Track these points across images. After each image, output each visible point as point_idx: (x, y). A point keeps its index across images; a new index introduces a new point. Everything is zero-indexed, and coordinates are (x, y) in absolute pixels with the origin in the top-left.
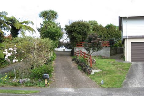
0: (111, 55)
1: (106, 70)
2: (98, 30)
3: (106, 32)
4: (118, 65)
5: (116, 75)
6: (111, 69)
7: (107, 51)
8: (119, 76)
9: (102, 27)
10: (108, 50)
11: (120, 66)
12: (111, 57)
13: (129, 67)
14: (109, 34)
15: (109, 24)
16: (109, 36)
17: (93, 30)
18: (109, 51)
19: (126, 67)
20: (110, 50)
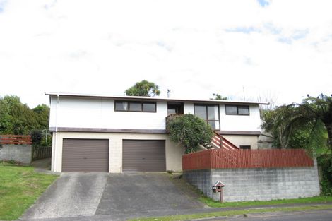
0: (34, 160)
1: (6, 188)
2: (19, 115)
3: (33, 119)
4: (34, 179)
5: (19, 196)
6: (17, 185)
7: (27, 153)
8: (25, 199)
9: (28, 109)
10: (28, 151)
11: (37, 179)
12: (34, 163)
13: (52, 181)
14: (39, 123)
15: (41, 105)
16: (39, 126)
17: (11, 113)
18: (30, 153)
19: (46, 182)
20: (33, 151)
